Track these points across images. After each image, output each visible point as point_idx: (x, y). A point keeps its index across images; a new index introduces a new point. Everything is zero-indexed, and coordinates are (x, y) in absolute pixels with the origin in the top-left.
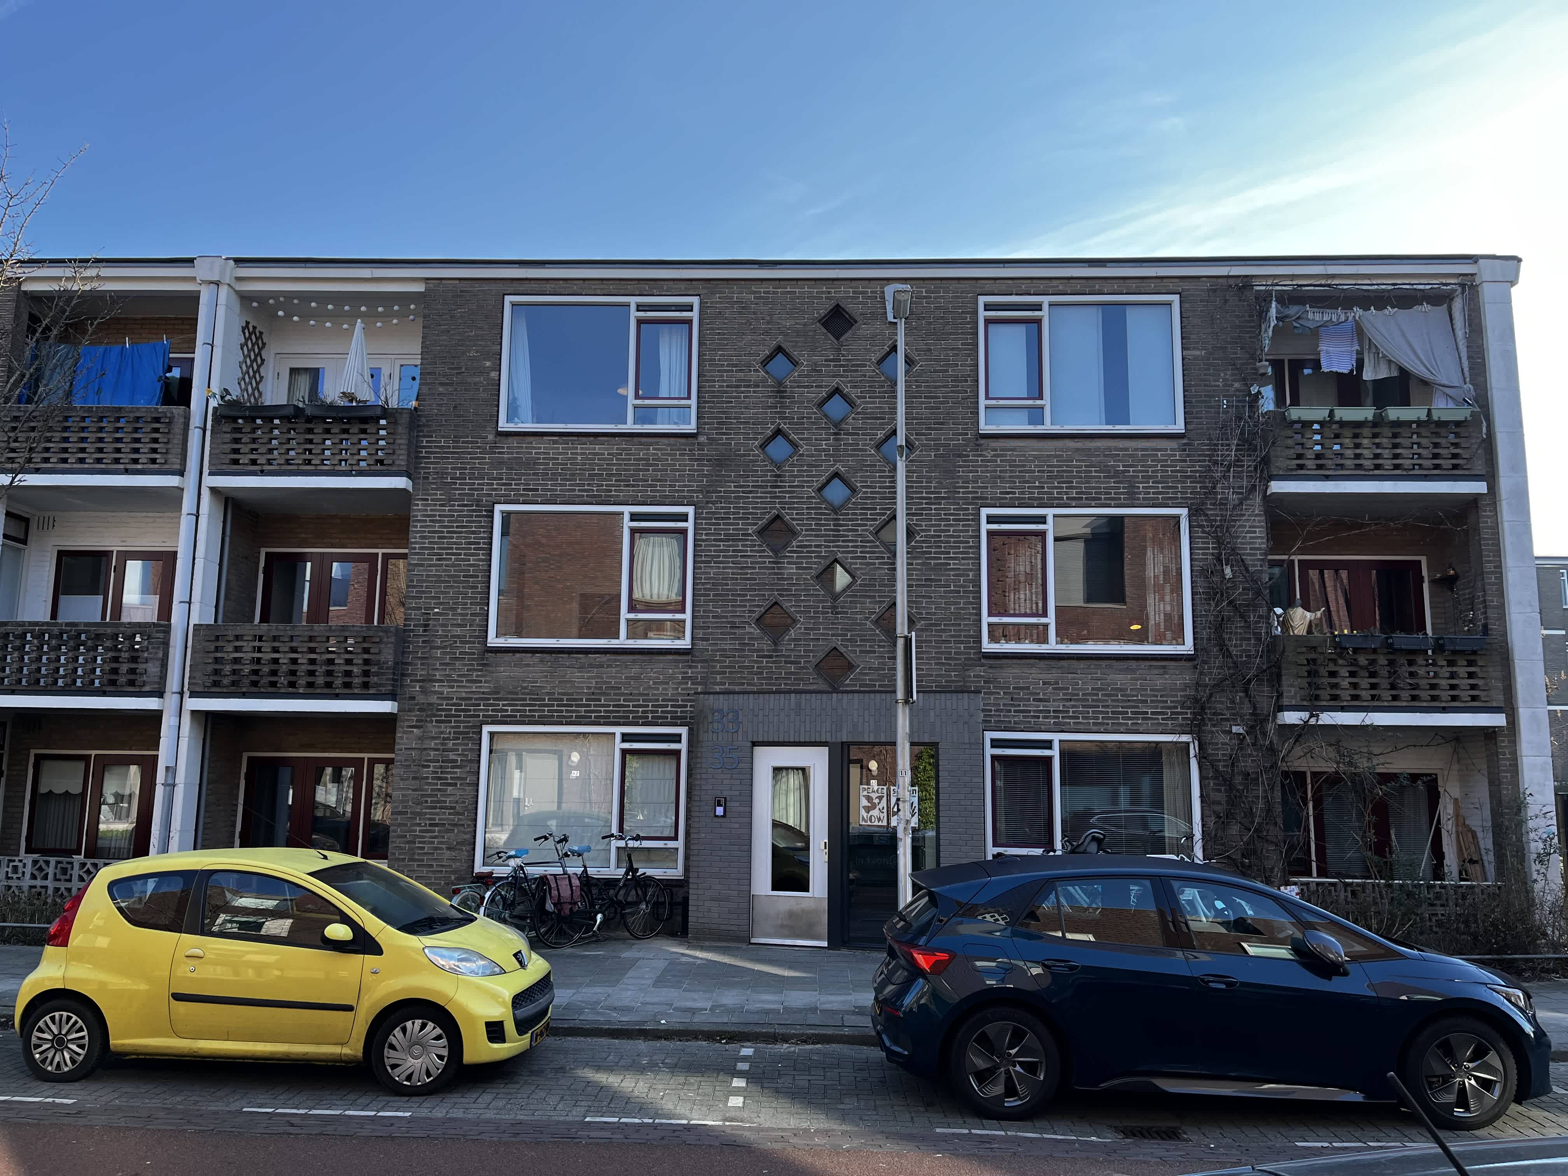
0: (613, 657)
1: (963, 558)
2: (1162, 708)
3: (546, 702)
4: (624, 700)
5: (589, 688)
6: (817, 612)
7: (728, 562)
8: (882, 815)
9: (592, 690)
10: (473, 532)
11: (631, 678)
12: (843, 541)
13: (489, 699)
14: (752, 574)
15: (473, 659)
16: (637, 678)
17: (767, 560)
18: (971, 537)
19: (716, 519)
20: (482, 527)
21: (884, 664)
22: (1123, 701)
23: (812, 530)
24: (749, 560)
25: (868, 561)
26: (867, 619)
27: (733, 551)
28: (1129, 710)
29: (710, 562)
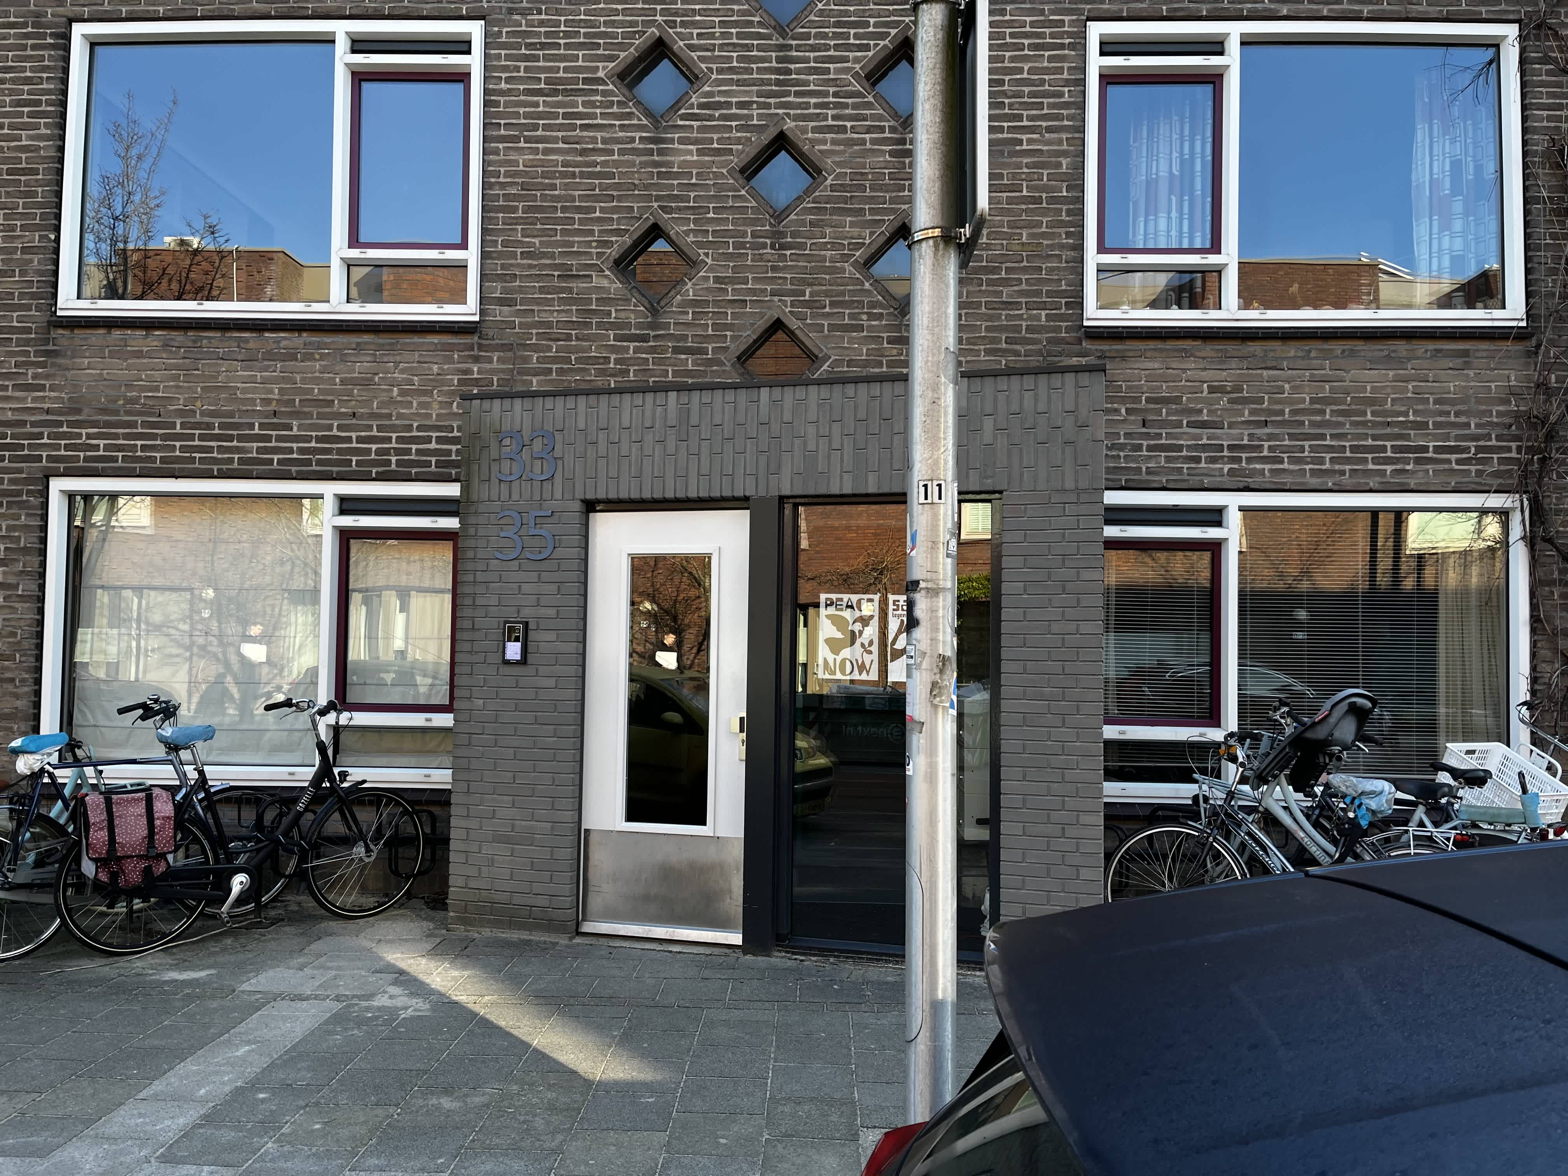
0: (315, 338)
1: (1049, 130)
2: (1458, 438)
3: (178, 429)
4: (340, 428)
5: (266, 401)
6: (742, 245)
7: (555, 140)
8: (867, 659)
9: (273, 407)
10: (27, 81)
11: (354, 382)
12: (797, 94)
13: (60, 424)
14: (604, 164)
15: (27, 342)
16: (366, 383)
17: (637, 135)
18: (1067, 83)
19: (529, 46)
20: (45, 69)
21: (880, 352)
22: (1375, 424)
23: (732, 70)
24: (599, 135)
25: (849, 135)
26: (845, 258)
27: (566, 116)
28: (1389, 444)
29: (515, 139)
